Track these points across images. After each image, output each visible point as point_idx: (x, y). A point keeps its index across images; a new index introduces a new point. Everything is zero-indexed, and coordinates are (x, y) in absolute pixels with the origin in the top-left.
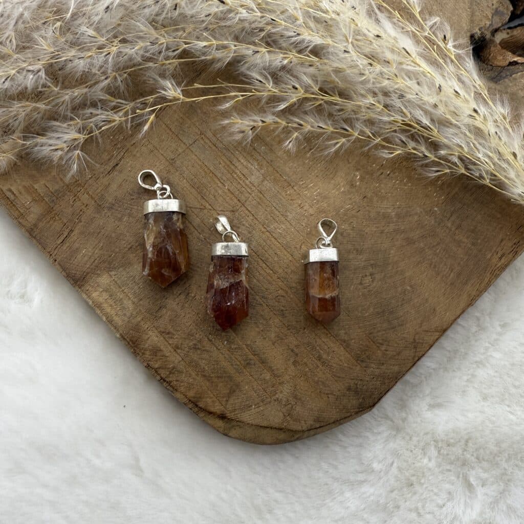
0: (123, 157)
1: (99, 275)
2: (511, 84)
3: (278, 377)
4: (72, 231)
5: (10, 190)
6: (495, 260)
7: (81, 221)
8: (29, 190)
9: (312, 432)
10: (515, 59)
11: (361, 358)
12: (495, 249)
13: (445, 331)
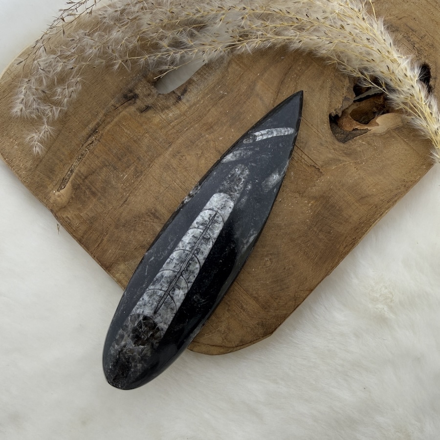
0: (129, 196)
1: (119, 264)
2: (353, 144)
3: (219, 318)
4: (103, 240)
5: (67, 217)
6: (341, 249)
7: (107, 234)
8: (79, 217)
9: (238, 348)
10: (357, 127)
11: (265, 307)
12: (341, 242)
13: (312, 290)
